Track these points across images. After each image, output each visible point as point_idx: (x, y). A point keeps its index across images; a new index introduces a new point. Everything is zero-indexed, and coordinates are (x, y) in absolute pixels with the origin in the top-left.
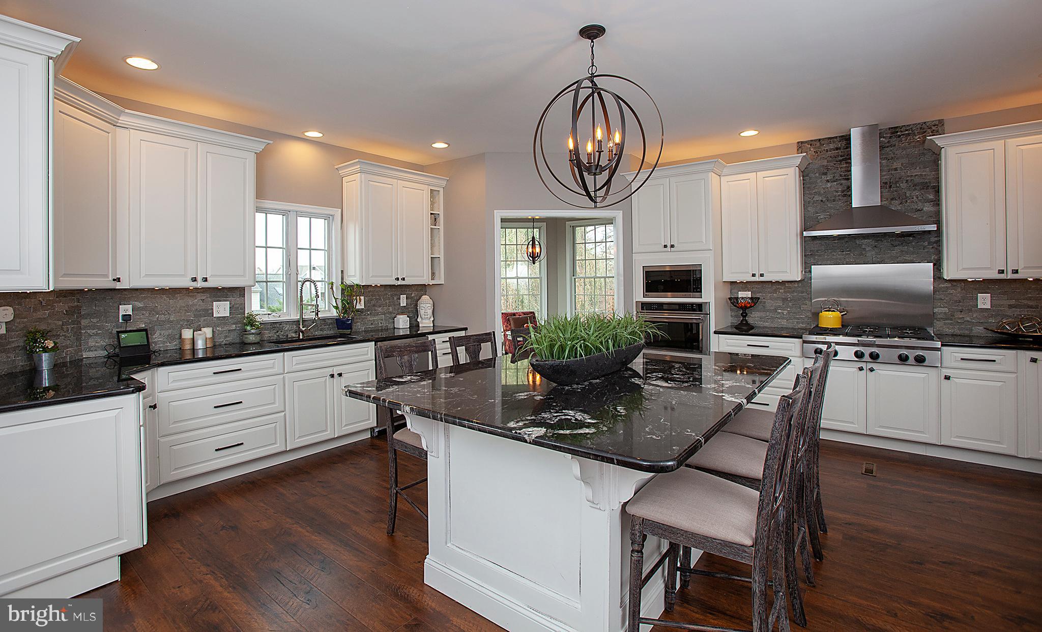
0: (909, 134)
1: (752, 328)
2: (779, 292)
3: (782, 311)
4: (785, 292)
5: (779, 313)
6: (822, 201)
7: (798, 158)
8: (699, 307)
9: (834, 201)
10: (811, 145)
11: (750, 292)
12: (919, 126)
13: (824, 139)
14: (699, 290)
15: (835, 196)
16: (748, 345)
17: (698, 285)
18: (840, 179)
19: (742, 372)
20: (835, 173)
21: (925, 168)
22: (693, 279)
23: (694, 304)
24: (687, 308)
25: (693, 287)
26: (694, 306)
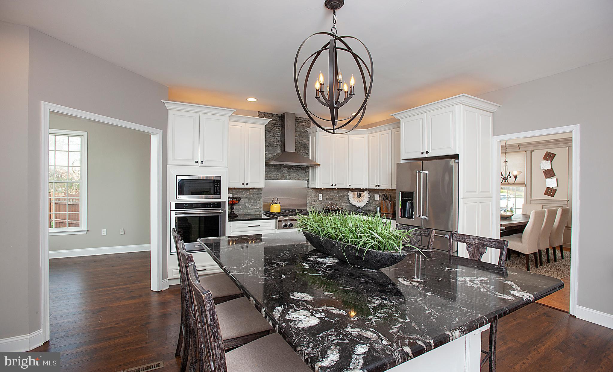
0: (300, 122)
1: (237, 216)
2: (247, 194)
3: (248, 205)
4: (250, 194)
5: (247, 206)
6: (268, 145)
7: (267, 121)
8: (219, 205)
9: (273, 146)
10: (264, 115)
11: (231, 194)
12: (304, 119)
13: (270, 113)
14: (218, 193)
15: (274, 144)
16: (249, 226)
17: (218, 190)
18: (276, 136)
19: (252, 242)
20: (274, 132)
21: (305, 138)
22: (215, 185)
23: (216, 203)
24: (211, 206)
25: (215, 191)
26: (216, 204)
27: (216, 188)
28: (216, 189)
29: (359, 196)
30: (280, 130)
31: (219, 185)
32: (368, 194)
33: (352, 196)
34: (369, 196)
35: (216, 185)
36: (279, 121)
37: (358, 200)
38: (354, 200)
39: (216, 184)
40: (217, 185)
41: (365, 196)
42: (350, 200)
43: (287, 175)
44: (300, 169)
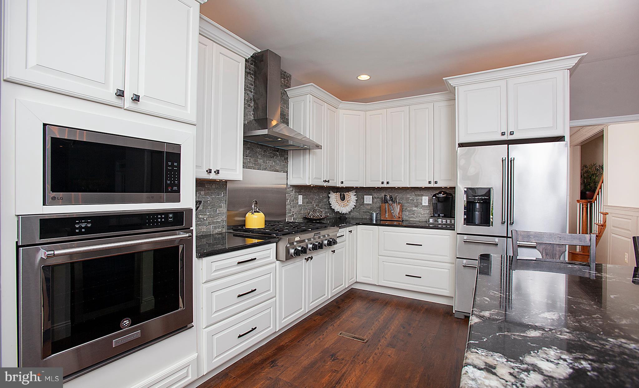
8: (177, 218)
14: (175, 188)
16: (238, 263)
17: (174, 181)
22: (167, 165)
23: (171, 213)
24: (157, 222)
25: (166, 182)
26: (171, 216)
27: (171, 174)
28: (171, 177)
29: (343, 198)
30: (253, 80)
31: (176, 167)
32: (355, 195)
33: (334, 198)
34: (356, 199)
35: (170, 166)
36: (252, 64)
37: (342, 203)
38: (337, 204)
39: (170, 163)
40: (172, 166)
41: (352, 198)
42: (331, 204)
43: (262, 161)
44: (278, 153)
